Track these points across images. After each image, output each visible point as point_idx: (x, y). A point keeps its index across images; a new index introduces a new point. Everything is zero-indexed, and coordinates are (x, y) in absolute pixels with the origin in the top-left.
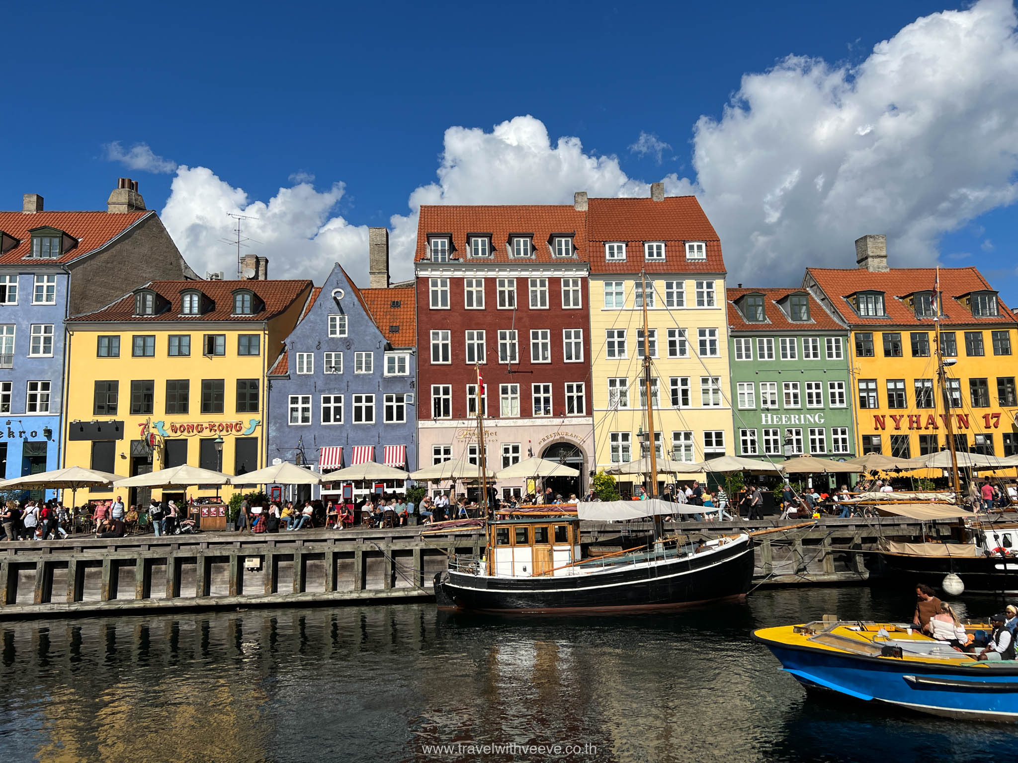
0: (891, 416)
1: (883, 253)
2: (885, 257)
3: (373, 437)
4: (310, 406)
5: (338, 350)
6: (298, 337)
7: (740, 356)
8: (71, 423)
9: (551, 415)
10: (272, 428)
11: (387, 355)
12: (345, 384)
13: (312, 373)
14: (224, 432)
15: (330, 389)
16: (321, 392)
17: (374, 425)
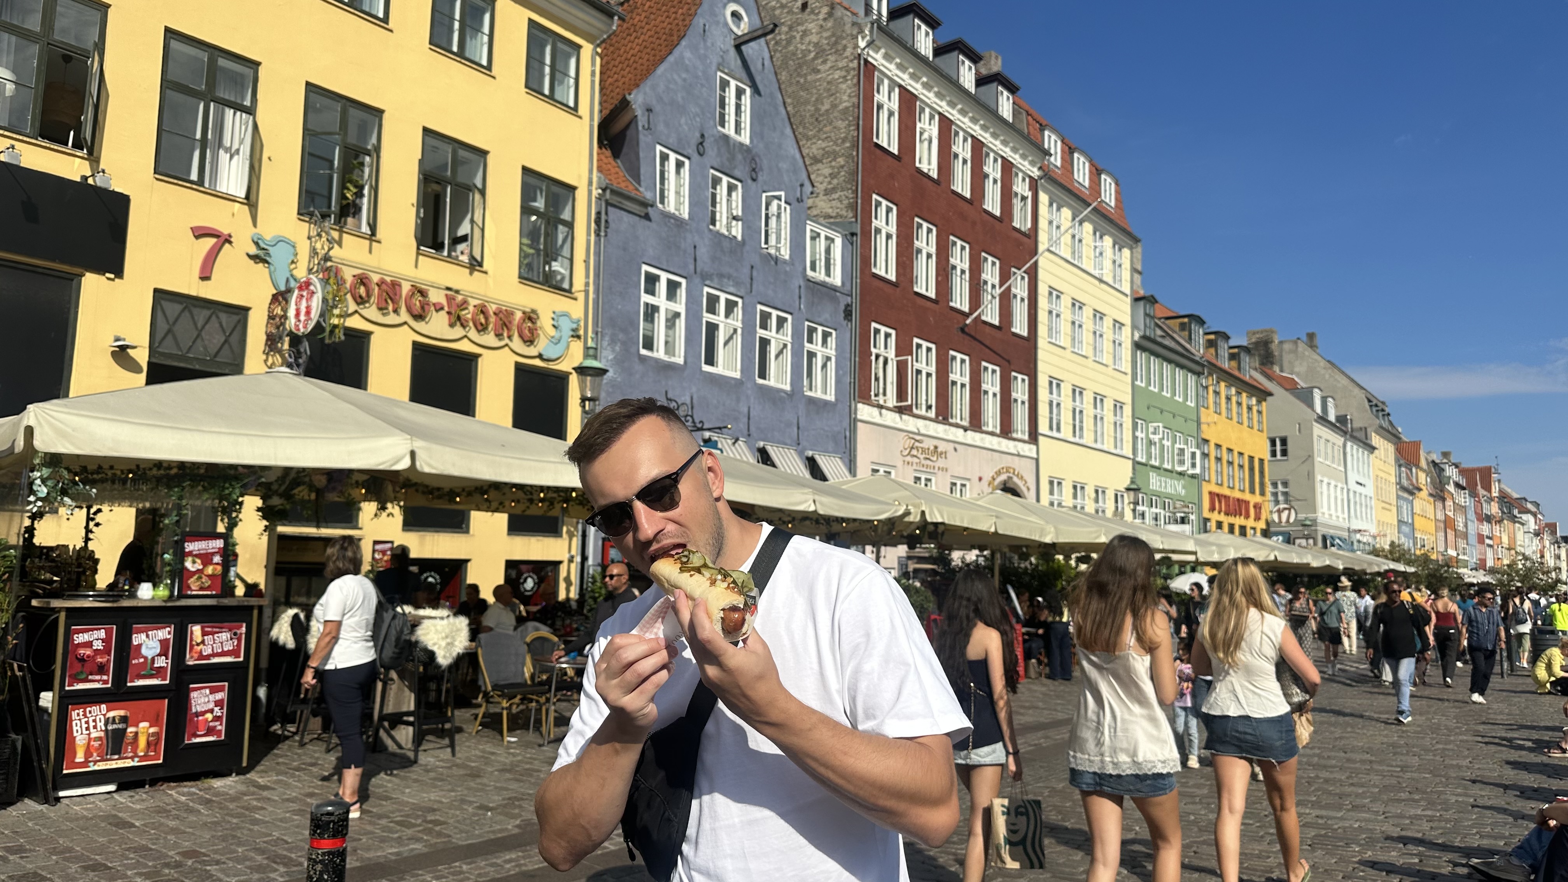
0: (1217, 494)
3: (789, 425)
4: (681, 308)
5: (737, 173)
6: (660, 99)
7: (1136, 377)
10: (607, 352)
11: (810, 224)
12: (746, 271)
13: (686, 215)
14: (489, 339)
15: (721, 276)
16: (705, 278)
17: (791, 395)
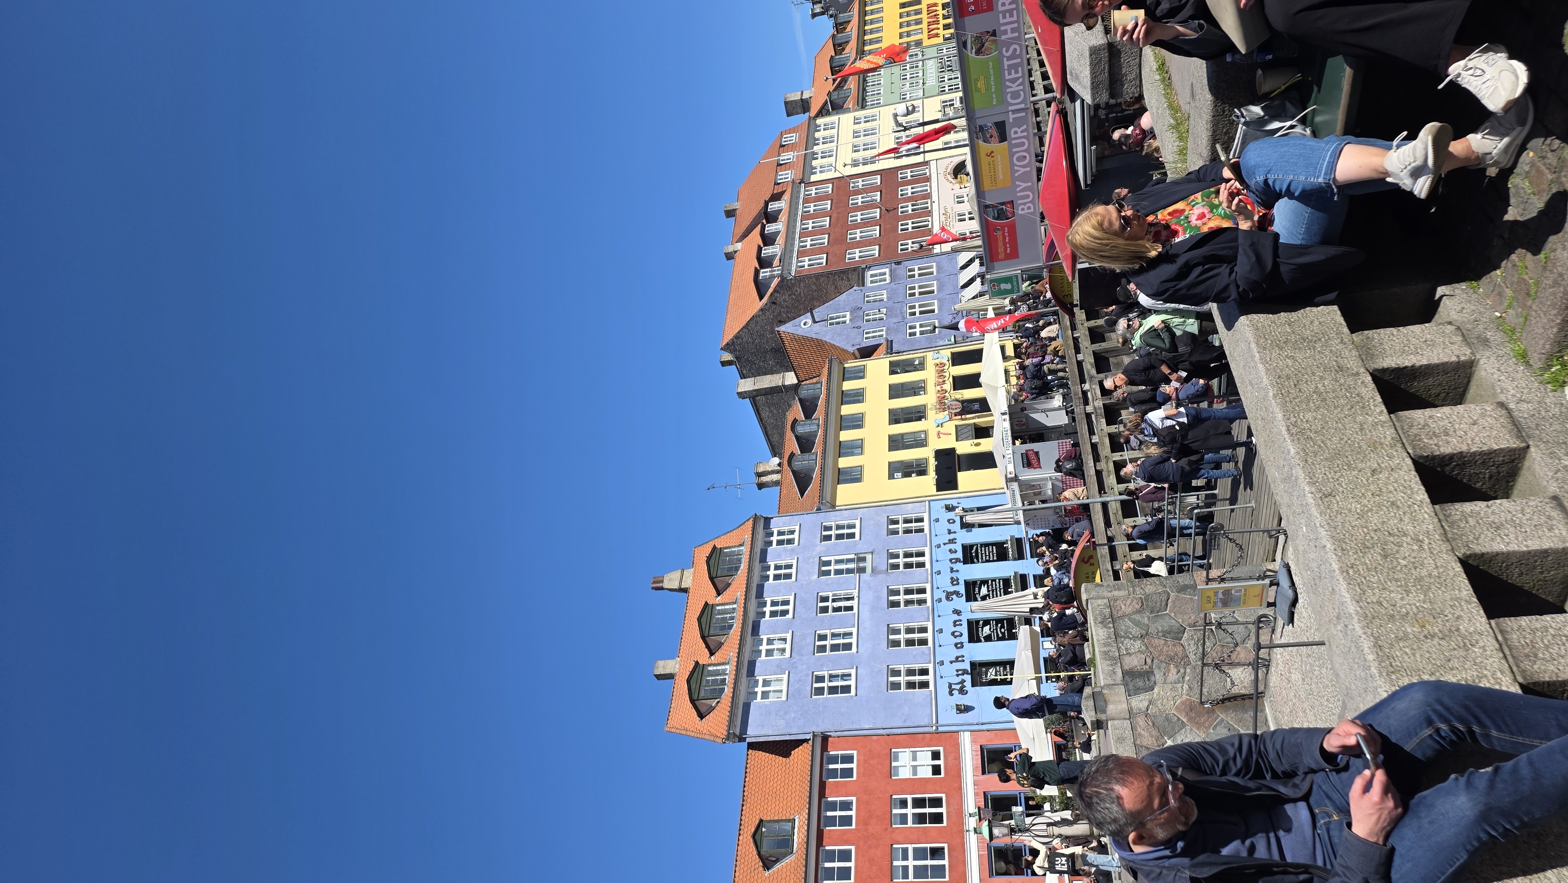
0: (929, 32)
1: (800, 93)
2: (802, 92)
3: (950, 279)
4: (918, 324)
6: (847, 343)
7: (880, 103)
8: (938, 490)
9: (928, 183)
10: (941, 343)
11: (868, 284)
12: (896, 306)
13: (884, 328)
14: (947, 374)
15: (901, 313)
16: (904, 318)
17: (938, 280)
